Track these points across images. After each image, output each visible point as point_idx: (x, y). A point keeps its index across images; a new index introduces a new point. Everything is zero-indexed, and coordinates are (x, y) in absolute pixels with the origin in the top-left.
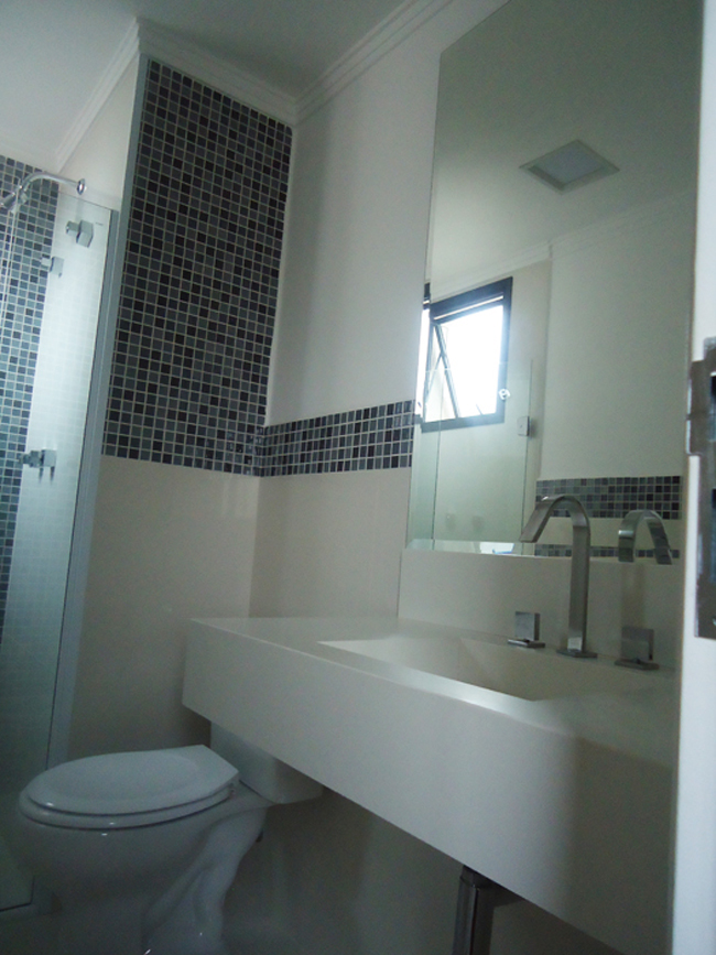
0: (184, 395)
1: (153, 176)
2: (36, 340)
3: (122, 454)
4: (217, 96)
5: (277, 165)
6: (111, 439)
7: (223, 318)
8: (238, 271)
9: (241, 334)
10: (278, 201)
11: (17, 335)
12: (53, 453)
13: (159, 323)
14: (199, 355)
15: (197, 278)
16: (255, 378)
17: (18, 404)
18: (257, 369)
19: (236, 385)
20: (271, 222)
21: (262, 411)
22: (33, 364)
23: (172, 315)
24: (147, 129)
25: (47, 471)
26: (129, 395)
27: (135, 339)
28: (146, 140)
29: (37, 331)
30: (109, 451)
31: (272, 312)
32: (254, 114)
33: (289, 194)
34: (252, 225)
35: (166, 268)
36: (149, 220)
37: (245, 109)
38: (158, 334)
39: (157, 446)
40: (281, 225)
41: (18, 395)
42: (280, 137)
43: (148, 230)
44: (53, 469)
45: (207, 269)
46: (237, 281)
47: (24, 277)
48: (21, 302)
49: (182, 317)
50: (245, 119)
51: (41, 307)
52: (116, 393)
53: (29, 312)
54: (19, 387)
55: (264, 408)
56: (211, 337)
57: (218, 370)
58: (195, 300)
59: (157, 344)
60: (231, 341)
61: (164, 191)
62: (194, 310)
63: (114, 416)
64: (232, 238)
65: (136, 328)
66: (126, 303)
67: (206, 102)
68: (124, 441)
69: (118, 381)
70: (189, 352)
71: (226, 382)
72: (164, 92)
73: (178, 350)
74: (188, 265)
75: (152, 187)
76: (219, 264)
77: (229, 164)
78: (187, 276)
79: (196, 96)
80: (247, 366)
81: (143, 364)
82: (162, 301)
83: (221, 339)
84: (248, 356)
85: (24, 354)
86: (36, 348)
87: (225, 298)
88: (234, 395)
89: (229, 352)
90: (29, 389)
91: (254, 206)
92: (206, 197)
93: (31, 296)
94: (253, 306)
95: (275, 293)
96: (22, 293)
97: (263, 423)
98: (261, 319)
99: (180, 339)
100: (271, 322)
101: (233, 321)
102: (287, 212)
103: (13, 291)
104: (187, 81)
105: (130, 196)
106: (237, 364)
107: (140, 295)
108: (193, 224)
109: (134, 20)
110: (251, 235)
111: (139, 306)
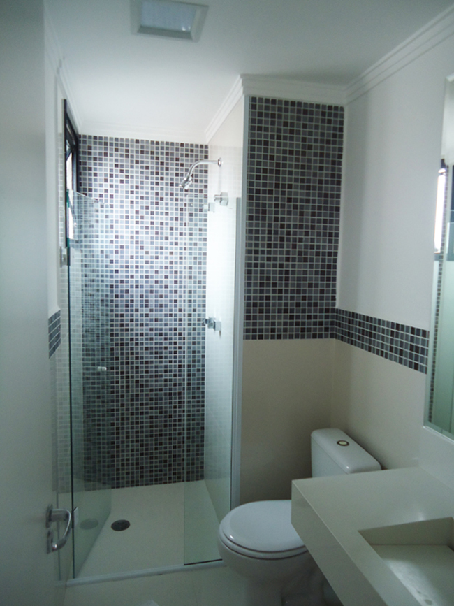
0: (286, 298)
1: (258, 170)
2: (205, 245)
3: (254, 338)
4: (293, 103)
5: (335, 136)
6: (247, 331)
7: (306, 247)
8: (313, 214)
9: (318, 254)
10: (337, 162)
11: (196, 244)
12: (220, 323)
13: (269, 259)
14: (293, 272)
15: (289, 226)
16: (328, 279)
17: (200, 282)
18: (329, 273)
19: (316, 285)
20: (333, 176)
21: (334, 298)
22: (205, 259)
23: (275, 252)
24: (252, 142)
25: (218, 332)
26: (255, 305)
27: (256, 272)
28: (252, 149)
29: (205, 239)
30: (247, 338)
31: (337, 235)
32: (318, 106)
33: (344, 154)
34: (321, 182)
35: (270, 225)
36: (258, 198)
37: (311, 105)
38: (269, 266)
39: (273, 330)
40: (339, 176)
41: (200, 277)
42: (336, 115)
43: (257, 205)
44: (220, 332)
45: (294, 219)
46: (313, 221)
47: (196, 210)
48: (196, 225)
49: (281, 253)
50: (312, 113)
51: (206, 225)
52: (248, 305)
53: (200, 230)
54: (200, 273)
55: (335, 297)
56: (300, 260)
57: (305, 279)
58: (288, 240)
59: (268, 272)
60: (312, 260)
61: (265, 178)
62: (288, 246)
63: (248, 318)
64: (308, 194)
65: (256, 265)
66: (249, 252)
67: (286, 110)
68: (254, 331)
69: (248, 298)
70: (287, 272)
71: (310, 285)
72: (260, 114)
73: (281, 272)
74: (283, 219)
75: (258, 177)
76: (302, 214)
77: (304, 147)
78: (282, 226)
79: (280, 109)
80: (323, 273)
81: (262, 285)
82: (269, 246)
83: (305, 260)
84: (323, 267)
85: (200, 254)
86: (206, 249)
87: (307, 234)
88: (316, 292)
89: (311, 266)
90: (205, 273)
91: (321, 168)
92: (291, 173)
93: (200, 220)
94: (325, 234)
95: (338, 222)
96: (196, 220)
97: (335, 306)
98: (330, 241)
99: (281, 266)
100: (337, 241)
101: (312, 247)
102: (344, 167)
103: (191, 220)
104: (274, 101)
105: (246, 187)
106: (317, 273)
107: (257, 245)
108: (283, 193)
109: (239, 77)
110: (320, 188)
111: (256, 252)
